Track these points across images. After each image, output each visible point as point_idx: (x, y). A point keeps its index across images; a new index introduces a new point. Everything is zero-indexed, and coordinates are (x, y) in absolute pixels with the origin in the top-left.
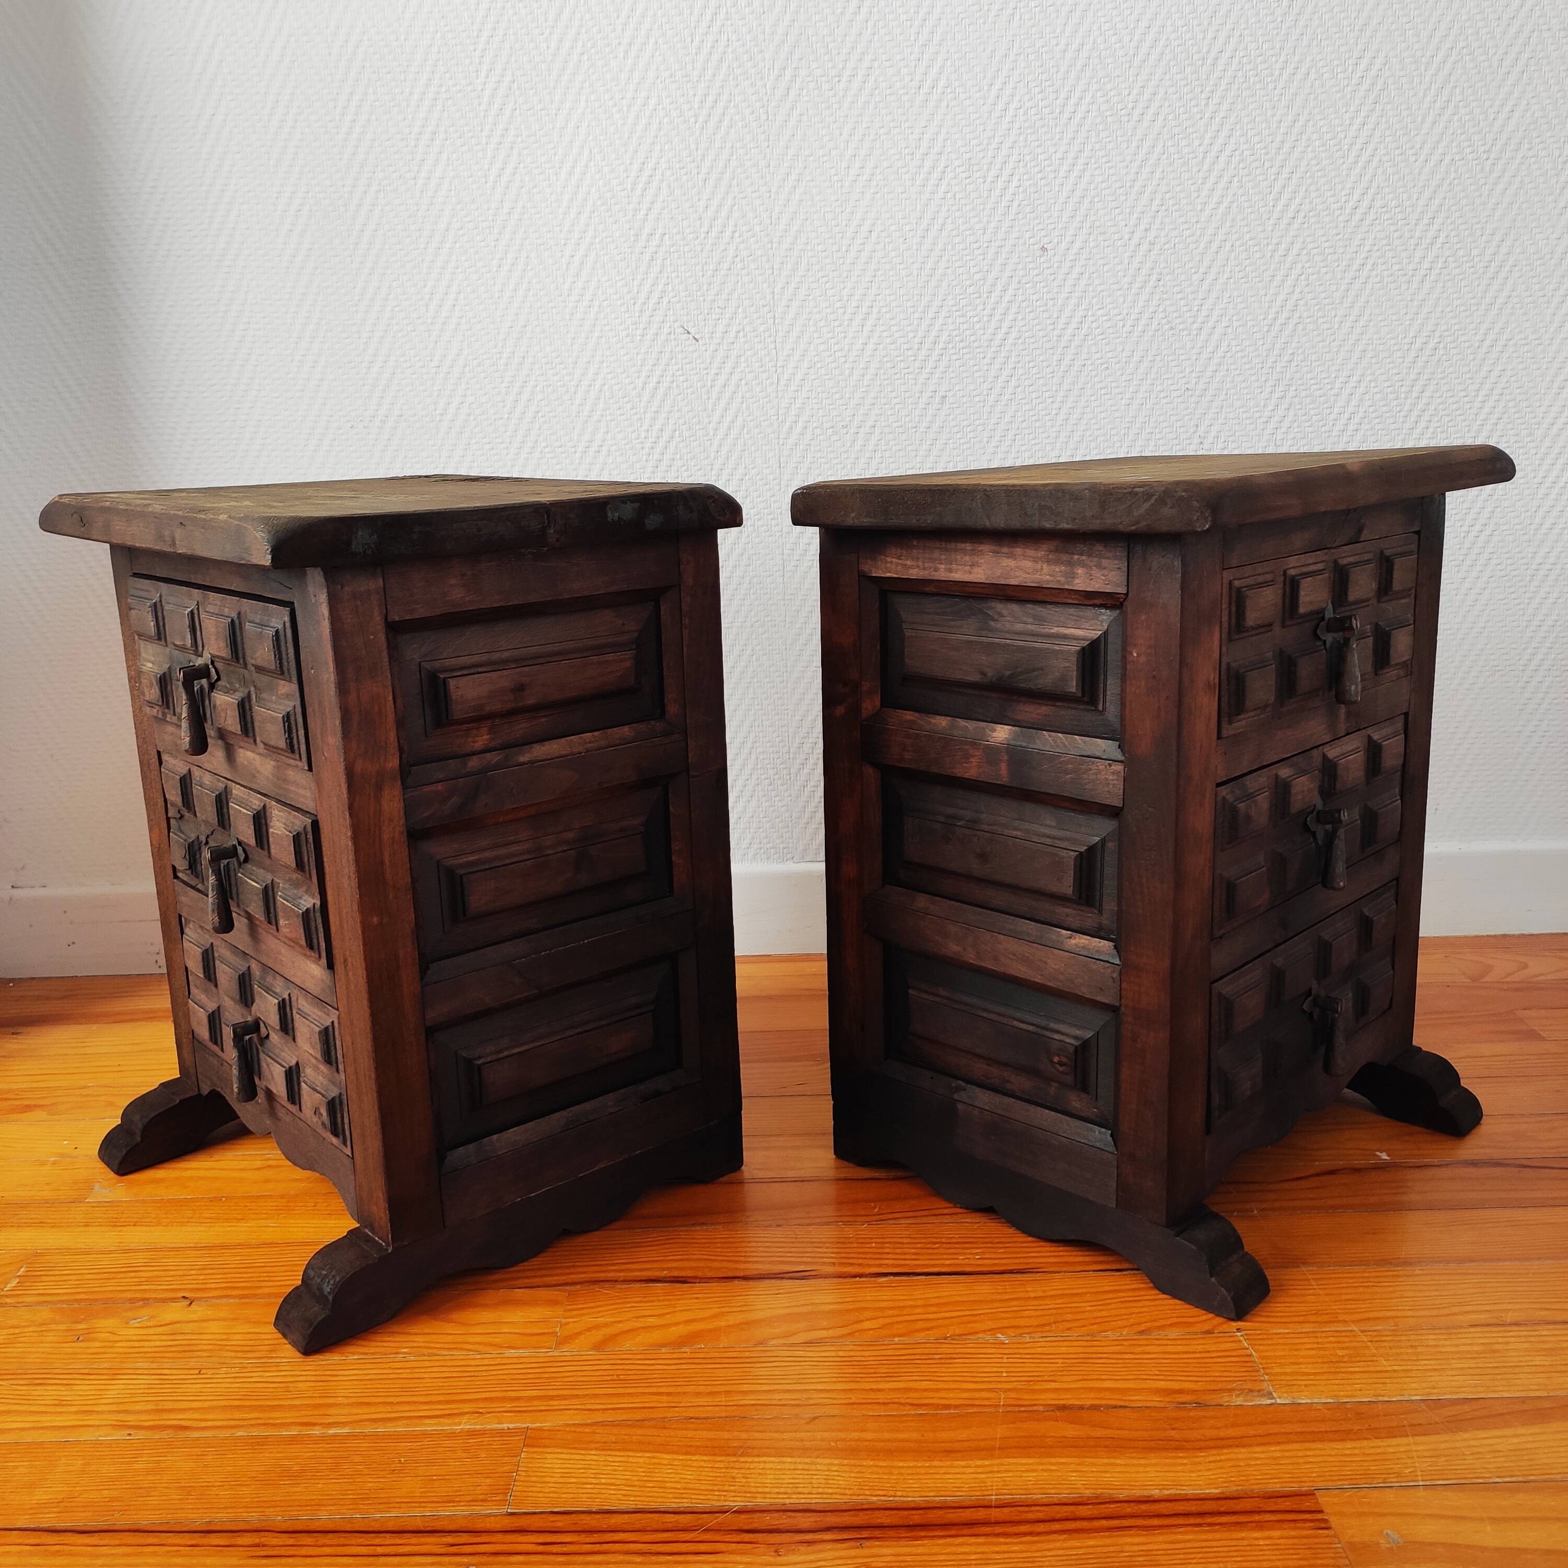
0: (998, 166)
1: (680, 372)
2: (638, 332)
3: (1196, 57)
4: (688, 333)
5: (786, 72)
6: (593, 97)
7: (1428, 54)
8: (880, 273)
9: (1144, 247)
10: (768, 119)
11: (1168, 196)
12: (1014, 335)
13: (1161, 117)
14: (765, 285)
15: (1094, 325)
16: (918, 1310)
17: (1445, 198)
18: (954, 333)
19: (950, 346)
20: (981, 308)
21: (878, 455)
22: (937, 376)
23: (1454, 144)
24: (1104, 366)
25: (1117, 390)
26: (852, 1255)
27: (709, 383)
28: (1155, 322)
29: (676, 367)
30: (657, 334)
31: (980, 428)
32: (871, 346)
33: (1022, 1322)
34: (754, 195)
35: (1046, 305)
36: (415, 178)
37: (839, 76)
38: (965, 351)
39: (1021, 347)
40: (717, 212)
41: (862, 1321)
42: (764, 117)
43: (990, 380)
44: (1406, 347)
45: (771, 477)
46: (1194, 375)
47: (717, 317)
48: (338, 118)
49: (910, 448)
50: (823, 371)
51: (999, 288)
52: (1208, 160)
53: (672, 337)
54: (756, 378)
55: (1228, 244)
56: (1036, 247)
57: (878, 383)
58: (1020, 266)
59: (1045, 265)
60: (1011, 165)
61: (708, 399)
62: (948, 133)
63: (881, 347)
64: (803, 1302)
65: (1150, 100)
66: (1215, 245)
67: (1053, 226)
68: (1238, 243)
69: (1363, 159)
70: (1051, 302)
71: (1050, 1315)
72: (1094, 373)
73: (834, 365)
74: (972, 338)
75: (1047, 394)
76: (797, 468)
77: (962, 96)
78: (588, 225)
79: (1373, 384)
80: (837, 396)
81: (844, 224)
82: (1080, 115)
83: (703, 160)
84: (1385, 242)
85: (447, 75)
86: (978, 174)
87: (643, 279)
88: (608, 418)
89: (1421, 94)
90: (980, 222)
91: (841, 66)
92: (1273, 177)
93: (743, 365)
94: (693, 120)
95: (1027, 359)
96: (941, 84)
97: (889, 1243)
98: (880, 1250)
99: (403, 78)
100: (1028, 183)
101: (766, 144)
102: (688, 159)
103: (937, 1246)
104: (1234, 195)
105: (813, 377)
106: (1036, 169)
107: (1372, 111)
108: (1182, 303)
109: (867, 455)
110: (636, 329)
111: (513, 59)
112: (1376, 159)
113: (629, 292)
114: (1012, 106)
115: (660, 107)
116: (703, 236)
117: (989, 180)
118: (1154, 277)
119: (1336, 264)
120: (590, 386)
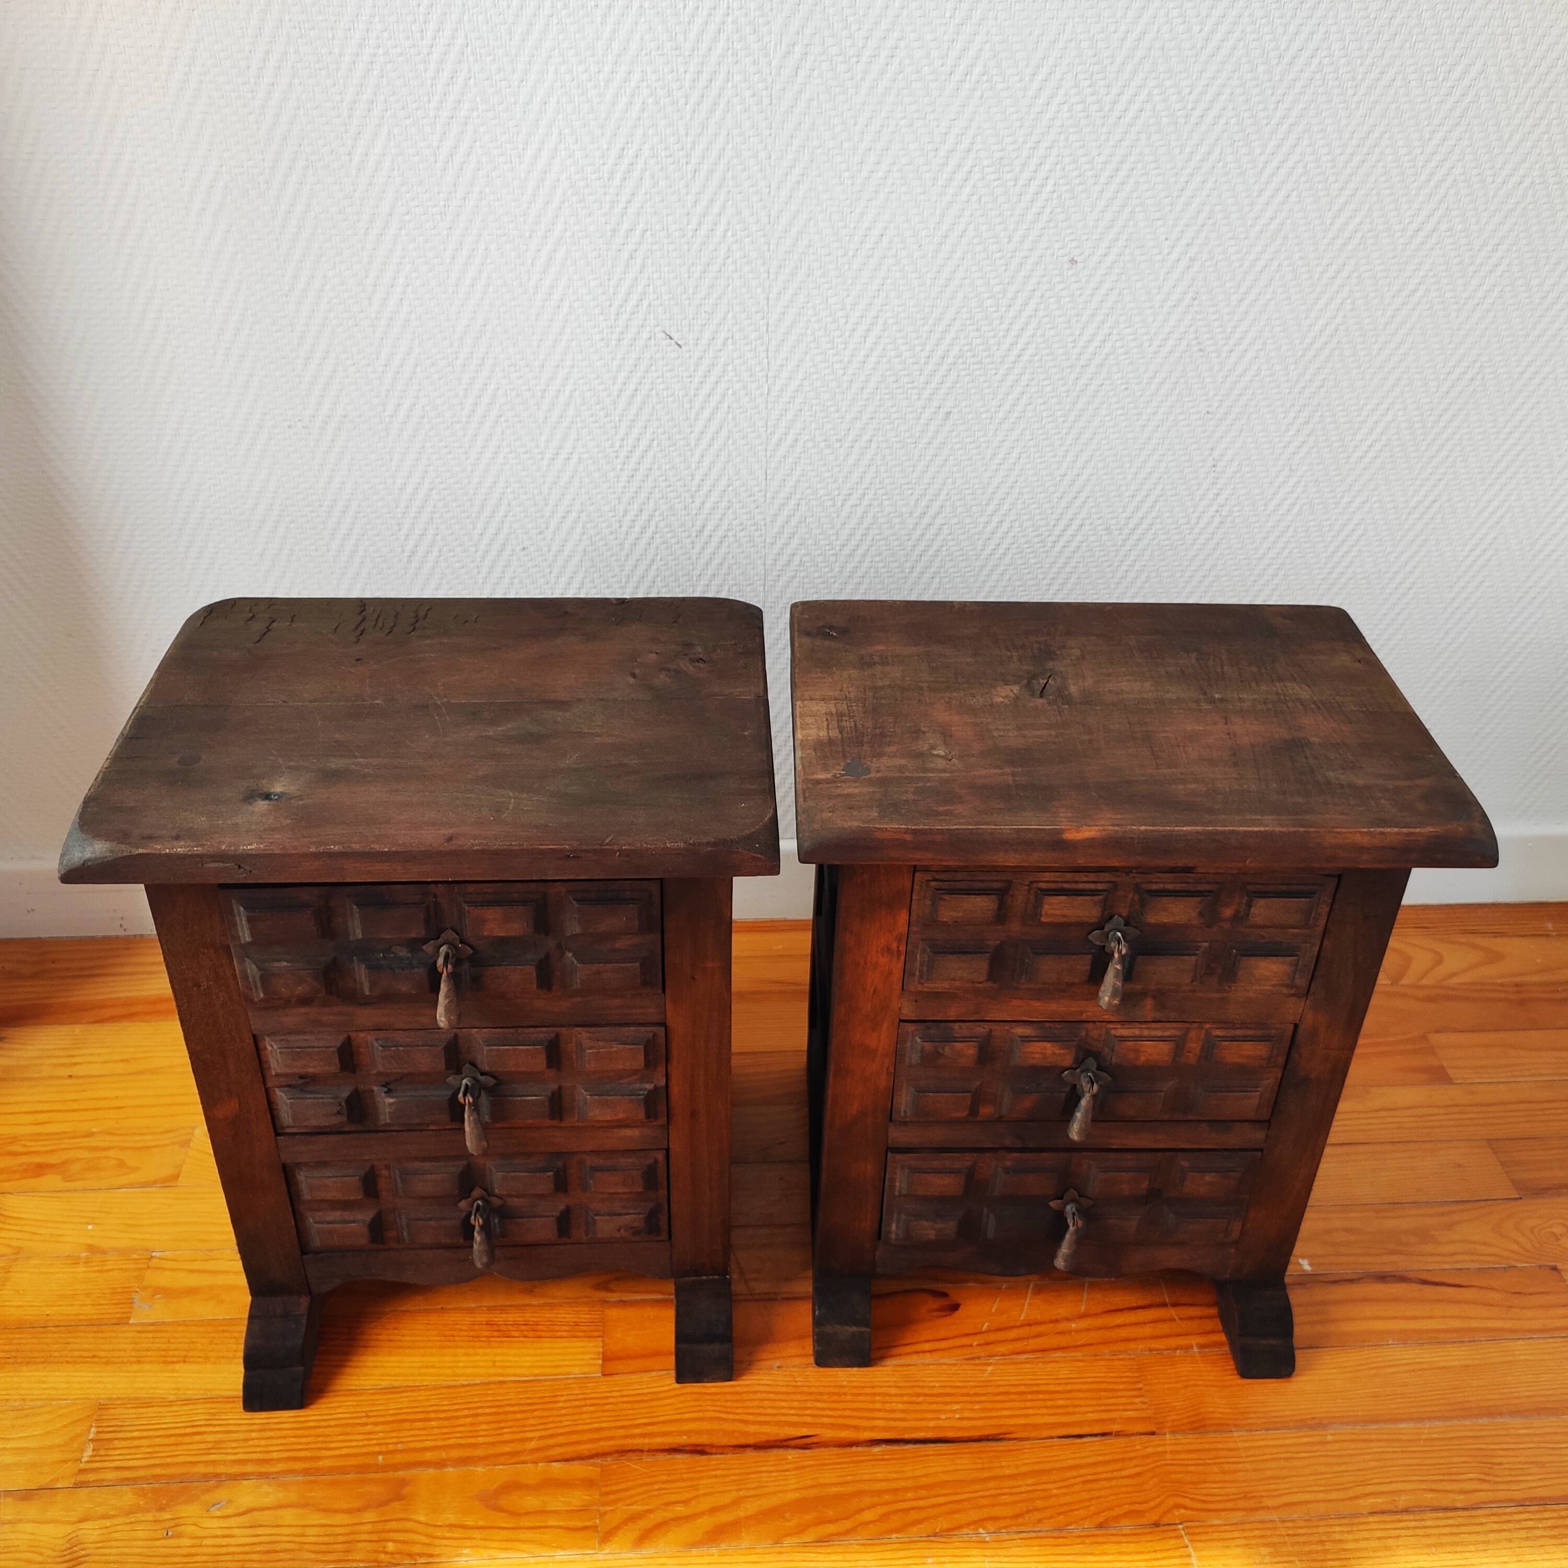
0: (1032, 168)
1: (660, 380)
2: (614, 337)
3: (1272, 54)
4: (671, 338)
5: (796, 47)
6: (563, 69)
7: (1531, 64)
8: (889, 281)
9: (1184, 263)
10: (771, 104)
11: (1218, 208)
12: (1030, 351)
13: (1223, 121)
14: (759, 290)
15: (1118, 344)
16: (910, 1495)
17: (1515, 224)
18: (966, 348)
19: (960, 361)
20: (998, 322)
21: (873, 469)
22: (943, 391)
23: (1537, 166)
24: (1123, 387)
25: (1134, 412)
26: (847, 1413)
27: (692, 393)
28: (1184, 342)
29: (655, 375)
30: (635, 339)
31: (984, 445)
32: (873, 359)
33: (998, 1511)
34: (751, 190)
35: (1069, 321)
36: (350, 154)
37: (858, 56)
38: (976, 367)
39: (1037, 365)
40: (708, 207)
41: (862, 1510)
42: (766, 101)
43: (999, 397)
44: (1442, 377)
45: (756, 489)
46: (1217, 398)
47: (704, 322)
48: (252, 81)
49: (908, 463)
50: (819, 383)
51: (1019, 301)
52: (1268, 171)
53: (652, 342)
54: (744, 387)
55: (1275, 263)
56: (1065, 258)
57: (879, 397)
58: (1045, 279)
59: (1073, 279)
60: (1047, 167)
61: (691, 408)
62: (979, 128)
63: (884, 360)
64: (810, 1483)
65: (1213, 101)
66: (1260, 264)
67: (1086, 237)
68: (1286, 263)
69: (1437, 178)
70: (1075, 319)
71: (1022, 1501)
72: (1111, 394)
73: (831, 377)
74: (985, 354)
75: (1059, 413)
76: (785, 481)
77: (1000, 86)
78: (557, 217)
79: (1401, 413)
80: (833, 409)
81: (852, 225)
82: (1131, 114)
83: (693, 148)
84: (1442, 268)
85: (386, 34)
86: (1009, 176)
87: (621, 280)
88: (579, 425)
89: (1514, 108)
90: (1005, 229)
91: (860, 44)
92: (1335, 193)
93: (731, 374)
94: (682, 101)
95: (1042, 377)
96: (977, 70)
97: (879, 1394)
98: (871, 1406)
99: (330, 35)
100: (1064, 188)
101: (768, 132)
102: (676, 147)
103: (921, 1399)
104: (1290, 210)
105: (807, 389)
106: (1076, 173)
107: (1457, 124)
108: (1216, 323)
109: (861, 470)
110: (612, 333)
111: (466, 18)
112: (1451, 178)
113: (604, 293)
114: (1057, 100)
115: (645, 84)
116: (690, 234)
117: (1021, 182)
118: (1189, 296)
119: (1386, 289)
120: (560, 390)
